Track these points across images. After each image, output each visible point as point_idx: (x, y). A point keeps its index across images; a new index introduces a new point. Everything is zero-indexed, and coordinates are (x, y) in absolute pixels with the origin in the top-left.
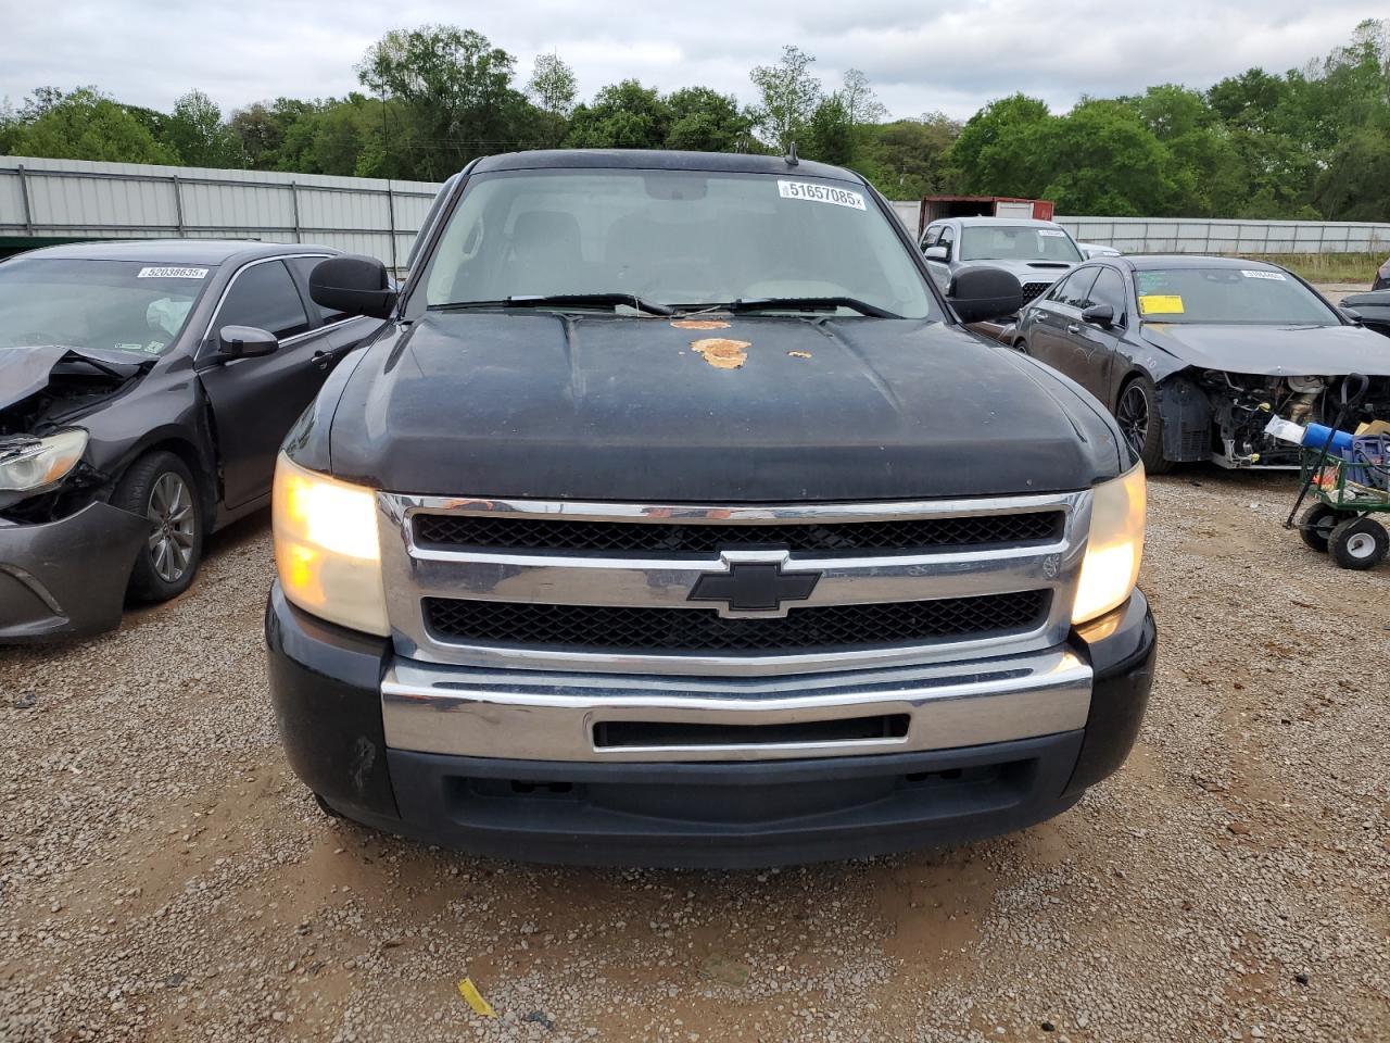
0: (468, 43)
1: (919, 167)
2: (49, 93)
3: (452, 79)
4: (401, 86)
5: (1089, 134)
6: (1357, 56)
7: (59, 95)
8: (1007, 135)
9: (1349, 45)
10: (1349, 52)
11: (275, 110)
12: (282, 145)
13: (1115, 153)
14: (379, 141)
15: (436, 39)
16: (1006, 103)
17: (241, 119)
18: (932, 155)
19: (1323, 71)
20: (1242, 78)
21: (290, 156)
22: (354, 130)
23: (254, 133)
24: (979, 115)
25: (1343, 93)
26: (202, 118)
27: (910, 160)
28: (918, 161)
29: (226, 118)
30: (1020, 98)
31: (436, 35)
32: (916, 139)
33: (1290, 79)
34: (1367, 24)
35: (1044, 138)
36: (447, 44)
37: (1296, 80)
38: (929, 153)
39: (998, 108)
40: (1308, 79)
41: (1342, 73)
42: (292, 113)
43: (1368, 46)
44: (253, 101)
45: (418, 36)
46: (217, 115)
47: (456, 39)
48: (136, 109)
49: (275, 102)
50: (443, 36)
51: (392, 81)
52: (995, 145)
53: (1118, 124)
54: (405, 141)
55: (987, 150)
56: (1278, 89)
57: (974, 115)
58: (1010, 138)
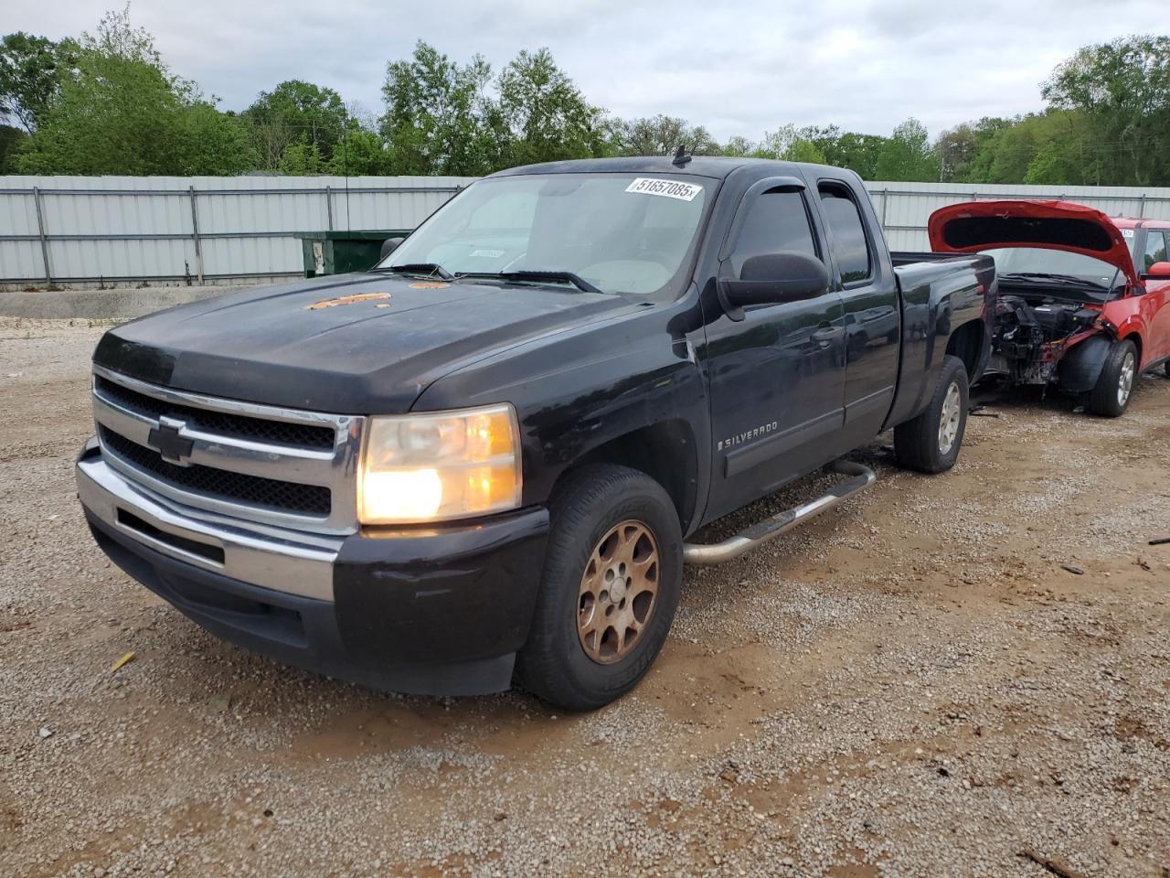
0: (1160, 49)
2: (811, 131)
3: (1139, 85)
4: (1084, 97)
7: (818, 132)
11: (978, 129)
12: (977, 157)
14: (1053, 149)
15: (1126, 49)
17: (947, 139)
21: (983, 166)
22: (1031, 141)
23: (958, 150)
26: (913, 139)
29: (933, 139)
31: (1128, 46)
36: (1136, 53)
42: (993, 128)
44: (959, 123)
45: (1108, 49)
46: (924, 137)
47: (1148, 47)
48: (870, 137)
49: (979, 122)
50: (1135, 46)
51: (1074, 93)
54: (1077, 146)
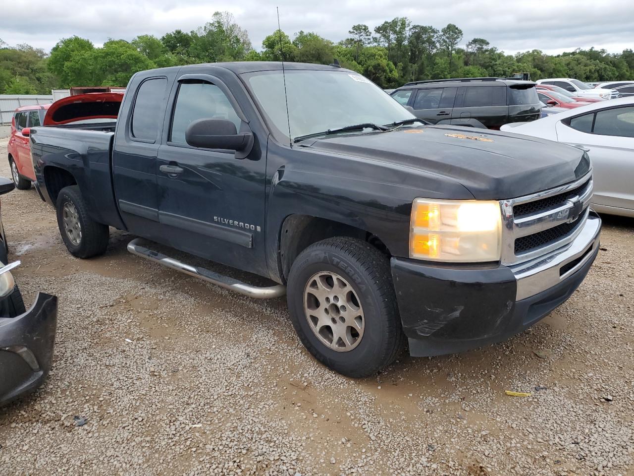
1: (25, 73)
5: (117, 56)
6: (215, 26)
8: (76, 56)
9: (212, 22)
10: (212, 24)
13: (131, 65)
16: (70, 40)
18: (31, 66)
19: (204, 32)
20: (174, 34)
24: (58, 46)
25: (213, 41)
27: (19, 69)
28: (23, 70)
30: (77, 39)
32: (19, 58)
33: (192, 35)
34: (216, 14)
35: (96, 58)
37: (194, 36)
38: (29, 65)
39: (67, 43)
40: (199, 35)
41: (211, 33)
43: (219, 22)
52: (71, 61)
53: (129, 53)
55: (67, 64)
56: (189, 39)
57: (55, 46)
58: (78, 58)
